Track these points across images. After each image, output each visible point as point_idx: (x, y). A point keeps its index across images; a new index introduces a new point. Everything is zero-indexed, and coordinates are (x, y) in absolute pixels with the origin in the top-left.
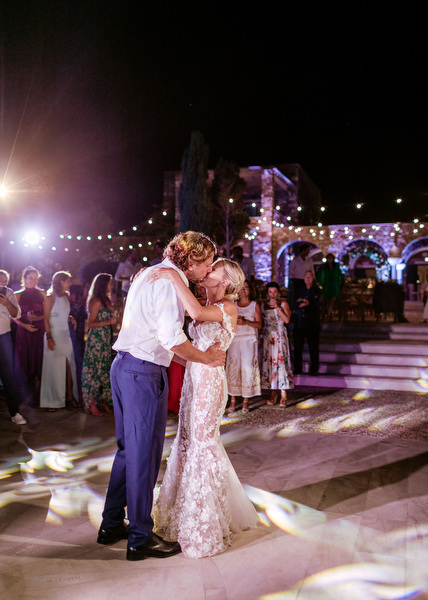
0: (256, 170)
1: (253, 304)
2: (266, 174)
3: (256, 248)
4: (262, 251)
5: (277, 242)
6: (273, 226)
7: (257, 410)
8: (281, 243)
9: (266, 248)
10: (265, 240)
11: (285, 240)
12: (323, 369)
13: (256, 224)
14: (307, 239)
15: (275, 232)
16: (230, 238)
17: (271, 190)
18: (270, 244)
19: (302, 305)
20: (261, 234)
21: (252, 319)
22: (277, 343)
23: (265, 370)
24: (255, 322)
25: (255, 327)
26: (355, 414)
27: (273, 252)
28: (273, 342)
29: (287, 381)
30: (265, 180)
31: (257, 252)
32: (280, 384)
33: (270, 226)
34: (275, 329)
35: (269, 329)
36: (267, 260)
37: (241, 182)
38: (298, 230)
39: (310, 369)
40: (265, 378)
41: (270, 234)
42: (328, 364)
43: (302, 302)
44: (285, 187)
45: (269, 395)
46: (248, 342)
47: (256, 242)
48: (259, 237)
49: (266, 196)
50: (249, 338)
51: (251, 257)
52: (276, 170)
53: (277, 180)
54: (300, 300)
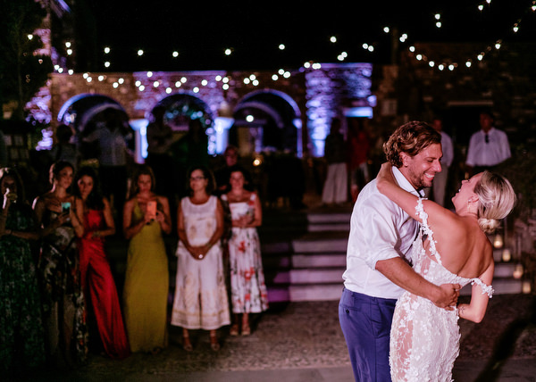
1: (213, 200)
4: (37, 109)
5: (59, 96)
8: (64, 96)
9: (43, 104)
10: (41, 92)
11: (71, 93)
15: (56, 81)
18: (48, 99)
22: (248, 249)
40: (236, 298)
41: (48, 83)
49: (42, 27)
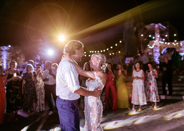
0: (153, 25)
1: (142, 71)
2: (157, 26)
3: (154, 51)
4: (156, 52)
5: (162, 49)
6: (160, 43)
7: (145, 110)
8: (163, 48)
9: (158, 51)
10: (157, 48)
11: (164, 48)
12: (174, 93)
13: (154, 43)
14: (172, 47)
15: (161, 45)
16: (143, 48)
17: (158, 31)
18: (159, 49)
19: (164, 70)
20: (156, 46)
21: (141, 77)
22: (152, 85)
23: (148, 94)
24: (142, 78)
25: (142, 79)
26: (180, 112)
27: (160, 52)
28: (150, 84)
29: (156, 99)
30: (156, 28)
31: (155, 52)
32: (153, 100)
33: (159, 43)
34: (151, 79)
35: (149, 79)
36: (158, 55)
37: (146, 29)
38: (169, 44)
39: (169, 93)
40: (148, 97)
41: (159, 46)
42: (176, 91)
43: (164, 69)
44: (164, 30)
45: (150, 104)
46: (140, 85)
47: (154, 49)
48: (155, 47)
49: (157, 33)
50: (140, 83)
51: (153, 54)
52: (160, 24)
53: (160, 28)
54: (163, 68)
